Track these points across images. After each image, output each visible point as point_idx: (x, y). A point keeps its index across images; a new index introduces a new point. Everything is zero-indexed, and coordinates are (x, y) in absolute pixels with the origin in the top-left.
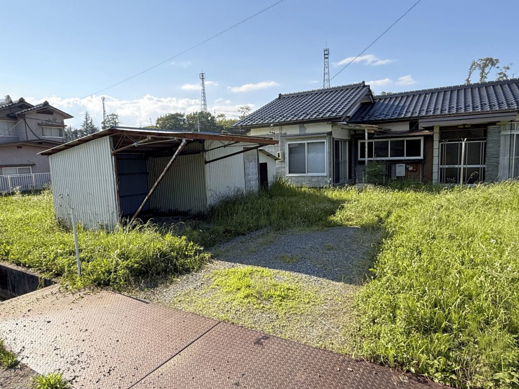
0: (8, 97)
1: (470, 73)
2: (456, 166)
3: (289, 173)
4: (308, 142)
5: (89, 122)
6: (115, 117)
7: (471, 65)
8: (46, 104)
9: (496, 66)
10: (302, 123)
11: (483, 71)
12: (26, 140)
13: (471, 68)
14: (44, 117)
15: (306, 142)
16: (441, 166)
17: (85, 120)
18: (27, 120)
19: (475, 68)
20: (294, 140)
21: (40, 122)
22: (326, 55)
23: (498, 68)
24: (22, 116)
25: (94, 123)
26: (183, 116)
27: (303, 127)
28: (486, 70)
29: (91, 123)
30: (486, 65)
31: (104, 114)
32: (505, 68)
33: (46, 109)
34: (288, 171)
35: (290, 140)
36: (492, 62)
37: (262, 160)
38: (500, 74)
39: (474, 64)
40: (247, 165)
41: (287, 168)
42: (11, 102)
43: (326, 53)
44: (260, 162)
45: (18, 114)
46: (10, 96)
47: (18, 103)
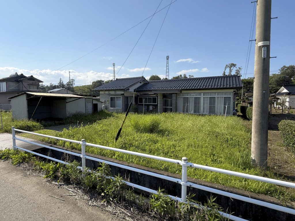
0: (16, 73)
1: (225, 69)
2: (167, 107)
3: (111, 107)
4: (117, 97)
5: (61, 82)
6: (73, 80)
7: (225, 66)
8: (32, 76)
9: (236, 66)
10: (115, 90)
11: (230, 69)
12: (22, 90)
13: (226, 67)
14: (31, 82)
15: (115, 97)
16: (163, 107)
17: (60, 81)
18: (23, 83)
19: (227, 68)
20: (112, 96)
21: (29, 83)
22: (168, 58)
23: (236, 67)
24: (21, 81)
25: (64, 83)
26: (103, 81)
27: (116, 92)
28: (232, 68)
29: (62, 82)
30: (231, 66)
31: (70, 78)
32: (239, 68)
33: (32, 78)
34: (110, 107)
35: (111, 96)
36: (234, 65)
37: (95, 102)
38: (236, 70)
39: (227, 66)
40: (87, 104)
41: (110, 105)
42: (18, 75)
43: (168, 57)
44: (93, 103)
45: (19, 80)
46: (17, 73)
47: (20, 76)
